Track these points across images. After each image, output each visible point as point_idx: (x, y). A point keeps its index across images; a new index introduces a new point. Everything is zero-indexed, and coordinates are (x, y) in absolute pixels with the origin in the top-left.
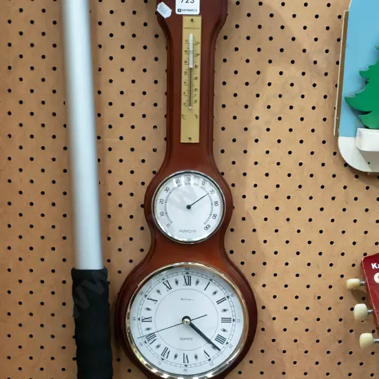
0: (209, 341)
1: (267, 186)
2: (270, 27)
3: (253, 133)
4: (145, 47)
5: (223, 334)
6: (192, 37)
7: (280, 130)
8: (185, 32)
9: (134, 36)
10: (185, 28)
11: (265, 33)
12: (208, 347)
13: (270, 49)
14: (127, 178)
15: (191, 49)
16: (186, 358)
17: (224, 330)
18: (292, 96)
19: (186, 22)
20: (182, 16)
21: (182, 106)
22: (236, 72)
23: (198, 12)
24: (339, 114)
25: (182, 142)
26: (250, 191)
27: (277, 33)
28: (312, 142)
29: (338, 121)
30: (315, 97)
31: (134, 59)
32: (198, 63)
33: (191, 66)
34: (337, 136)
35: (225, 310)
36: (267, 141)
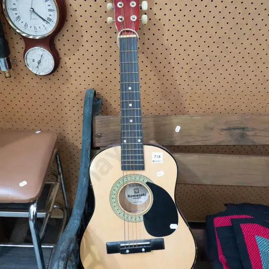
0: (44, 20)
5: (50, 17)
12: (44, 23)
16: (35, 28)
17: (50, 15)
35: (49, 5)
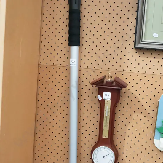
1: (131, 151)
2: (135, 101)
3: (127, 134)
4: (95, 104)
6: (107, 107)
7: (136, 134)
8: (105, 105)
9: (92, 100)
10: (106, 104)
11: (133, 103)
13: (135, 108)
14: (87, 143)
15: (107, 110)
18: (141, 123)
19: (106, 102)
20: (105, 100)
21: (104, 127)
22: (123, 114)
23: (110, 99)
24: (155, 132)
25: (103, 137)
26: (125, 152)
27: (137, 103)
28: (146, 139)
29: (154, 134)
30: (148, 124)
31: (91, 107)
32: (109, 114)
33: (107, 115)
34: (154, 138)
36: (132, 137)
